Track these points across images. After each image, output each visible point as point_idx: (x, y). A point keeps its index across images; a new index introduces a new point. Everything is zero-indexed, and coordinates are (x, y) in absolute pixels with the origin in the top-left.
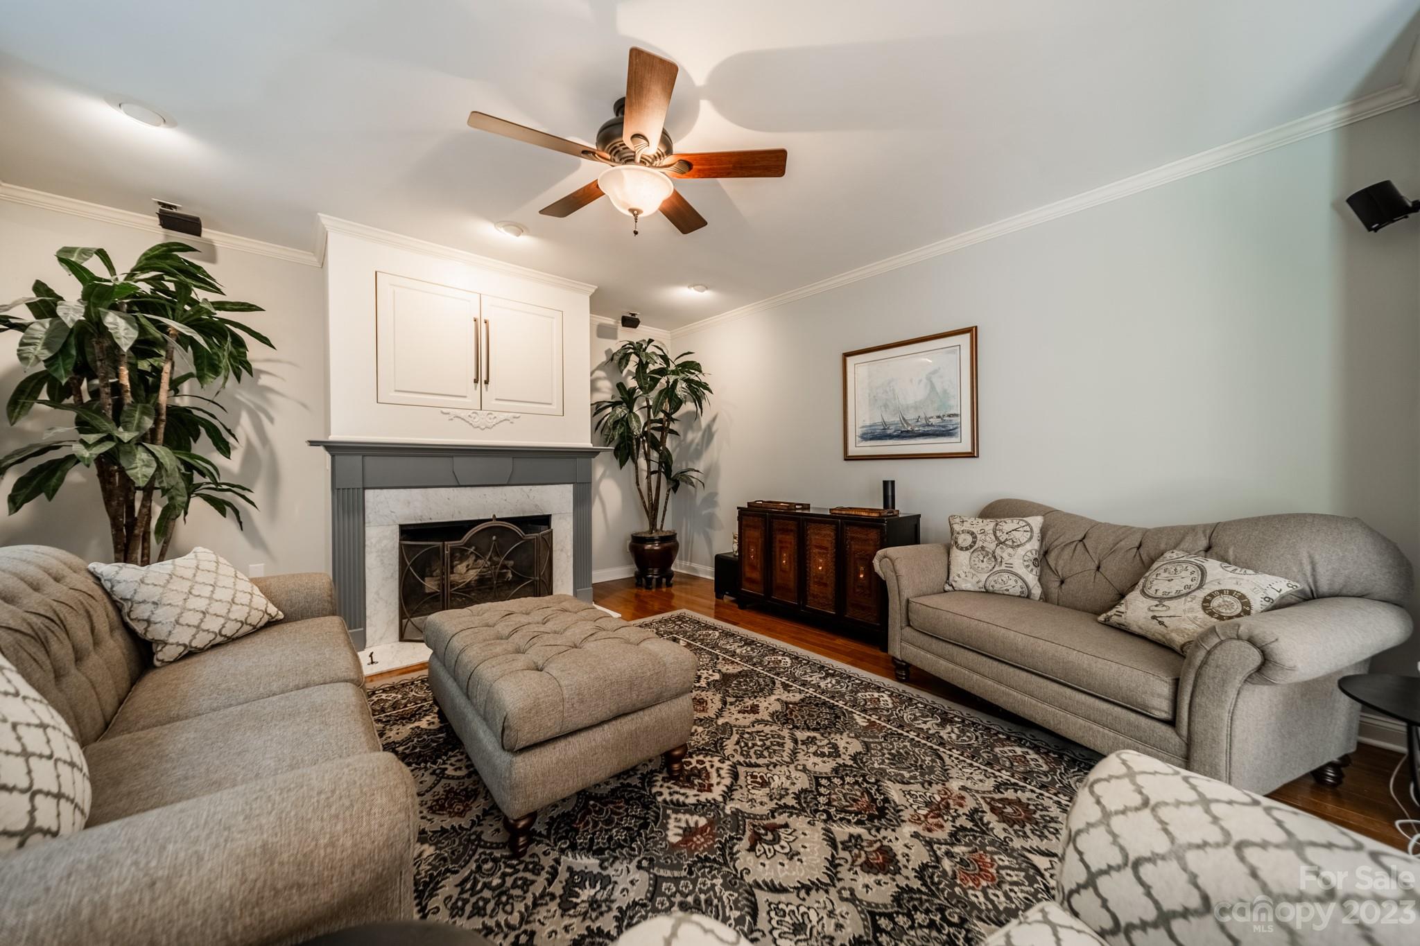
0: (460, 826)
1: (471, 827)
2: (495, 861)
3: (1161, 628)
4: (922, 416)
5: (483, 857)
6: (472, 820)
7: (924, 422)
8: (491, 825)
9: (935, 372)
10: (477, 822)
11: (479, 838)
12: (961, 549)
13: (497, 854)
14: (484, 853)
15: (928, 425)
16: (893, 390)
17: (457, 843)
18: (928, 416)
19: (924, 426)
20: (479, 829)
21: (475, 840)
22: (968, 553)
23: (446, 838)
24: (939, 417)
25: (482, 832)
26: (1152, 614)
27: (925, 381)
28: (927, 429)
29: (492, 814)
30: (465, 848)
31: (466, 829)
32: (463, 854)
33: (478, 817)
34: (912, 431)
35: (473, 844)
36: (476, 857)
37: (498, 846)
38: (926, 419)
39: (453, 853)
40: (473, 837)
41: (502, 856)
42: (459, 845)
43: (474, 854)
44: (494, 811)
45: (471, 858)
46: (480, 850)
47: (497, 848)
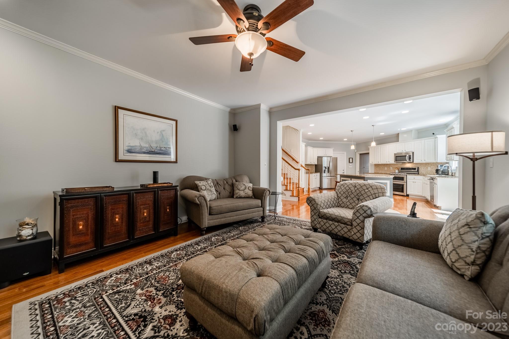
0: (327, 308)
1: (325, 304)
2: (330, 291)
3: (247, 195)
4: (159, 146)
5: (331, 294)
6: (323, 306)
7: (159, 148)
8: (320, 299)
9: (164, 131)
10: (322, 304)
11: (327, 300)
12: (204, 190)
13: (328, 292)
14: (330, 295)
15: (161, 150)
16: (146, 133)
17: (333, 304)
18: (161, 147)
19: (159, 150)
20: (324, 301)
21: (328, 300)
22: (206, 191)
23: (334, 308)
24: (165, 148)
25: (325, 300)
26: (245, 193)
27: (159, 133)
28: (160, 151)
29: (316, 302)
30: (333, 300)
31: (327, 305)
32: (335, 300)
33: (320, 305)
34: (154, 151)
35: (330, 299)
36: (333, 296)
37: (325, 293)
38: (160, 148)
39: (337, 303)
40: (328, 301)
41: (327, 290)
42: (334, 303)
43: (333, 297)
44: (315, 302)
45: (334, 297)
46: (330, 296)
47: (326, 293)
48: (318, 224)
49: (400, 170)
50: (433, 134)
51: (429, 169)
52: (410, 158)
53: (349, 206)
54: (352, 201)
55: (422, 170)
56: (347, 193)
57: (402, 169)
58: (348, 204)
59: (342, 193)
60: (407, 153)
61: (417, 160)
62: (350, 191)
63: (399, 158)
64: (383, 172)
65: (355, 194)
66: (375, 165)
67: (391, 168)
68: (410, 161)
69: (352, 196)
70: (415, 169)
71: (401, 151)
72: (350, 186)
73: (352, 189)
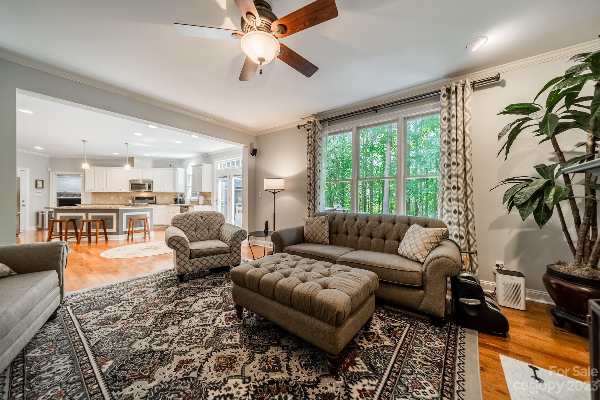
48: (190, 267)
49: (134, 199)
50: (171, 165)
51: (166, 198)
52: (149, 187)
53: (200, 239)
54: (202, 233)
55: (159, 200)
56: (195, 225)
57: (137, 198)
58: (199, 236)
59: (189, 226)
60: (147, 181)
61: (156, 189)
62: (198, 222)
63: (135, 186)
64: (107, 203)
65: (205, 225)
66: (93, 192)
67: (121, 197)
68: (149, 190)
69: (202, 227)
70: (152, 198)
71: (138, 178)
72: (196, 217)
73: (200, 219)
